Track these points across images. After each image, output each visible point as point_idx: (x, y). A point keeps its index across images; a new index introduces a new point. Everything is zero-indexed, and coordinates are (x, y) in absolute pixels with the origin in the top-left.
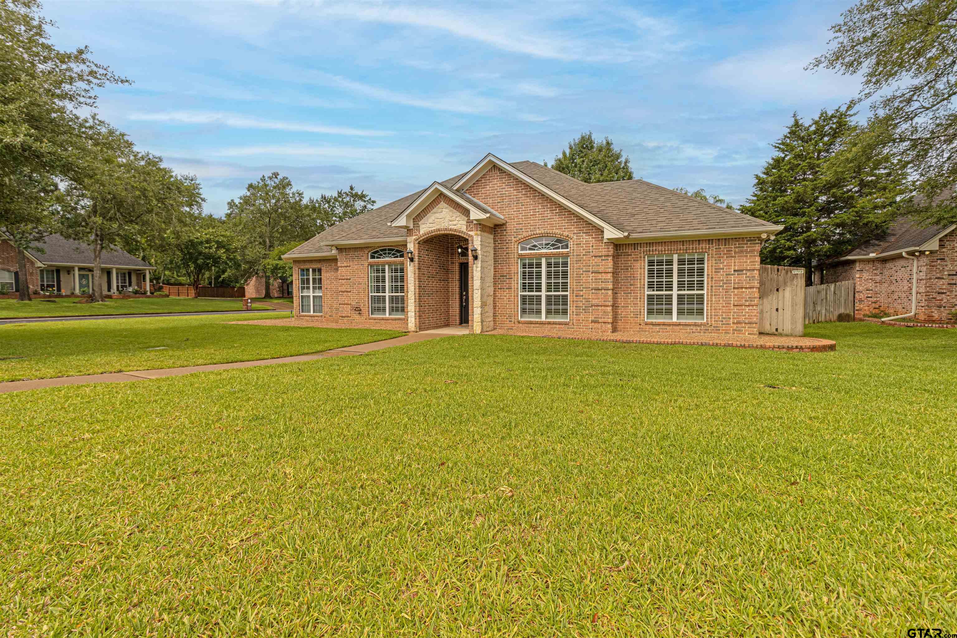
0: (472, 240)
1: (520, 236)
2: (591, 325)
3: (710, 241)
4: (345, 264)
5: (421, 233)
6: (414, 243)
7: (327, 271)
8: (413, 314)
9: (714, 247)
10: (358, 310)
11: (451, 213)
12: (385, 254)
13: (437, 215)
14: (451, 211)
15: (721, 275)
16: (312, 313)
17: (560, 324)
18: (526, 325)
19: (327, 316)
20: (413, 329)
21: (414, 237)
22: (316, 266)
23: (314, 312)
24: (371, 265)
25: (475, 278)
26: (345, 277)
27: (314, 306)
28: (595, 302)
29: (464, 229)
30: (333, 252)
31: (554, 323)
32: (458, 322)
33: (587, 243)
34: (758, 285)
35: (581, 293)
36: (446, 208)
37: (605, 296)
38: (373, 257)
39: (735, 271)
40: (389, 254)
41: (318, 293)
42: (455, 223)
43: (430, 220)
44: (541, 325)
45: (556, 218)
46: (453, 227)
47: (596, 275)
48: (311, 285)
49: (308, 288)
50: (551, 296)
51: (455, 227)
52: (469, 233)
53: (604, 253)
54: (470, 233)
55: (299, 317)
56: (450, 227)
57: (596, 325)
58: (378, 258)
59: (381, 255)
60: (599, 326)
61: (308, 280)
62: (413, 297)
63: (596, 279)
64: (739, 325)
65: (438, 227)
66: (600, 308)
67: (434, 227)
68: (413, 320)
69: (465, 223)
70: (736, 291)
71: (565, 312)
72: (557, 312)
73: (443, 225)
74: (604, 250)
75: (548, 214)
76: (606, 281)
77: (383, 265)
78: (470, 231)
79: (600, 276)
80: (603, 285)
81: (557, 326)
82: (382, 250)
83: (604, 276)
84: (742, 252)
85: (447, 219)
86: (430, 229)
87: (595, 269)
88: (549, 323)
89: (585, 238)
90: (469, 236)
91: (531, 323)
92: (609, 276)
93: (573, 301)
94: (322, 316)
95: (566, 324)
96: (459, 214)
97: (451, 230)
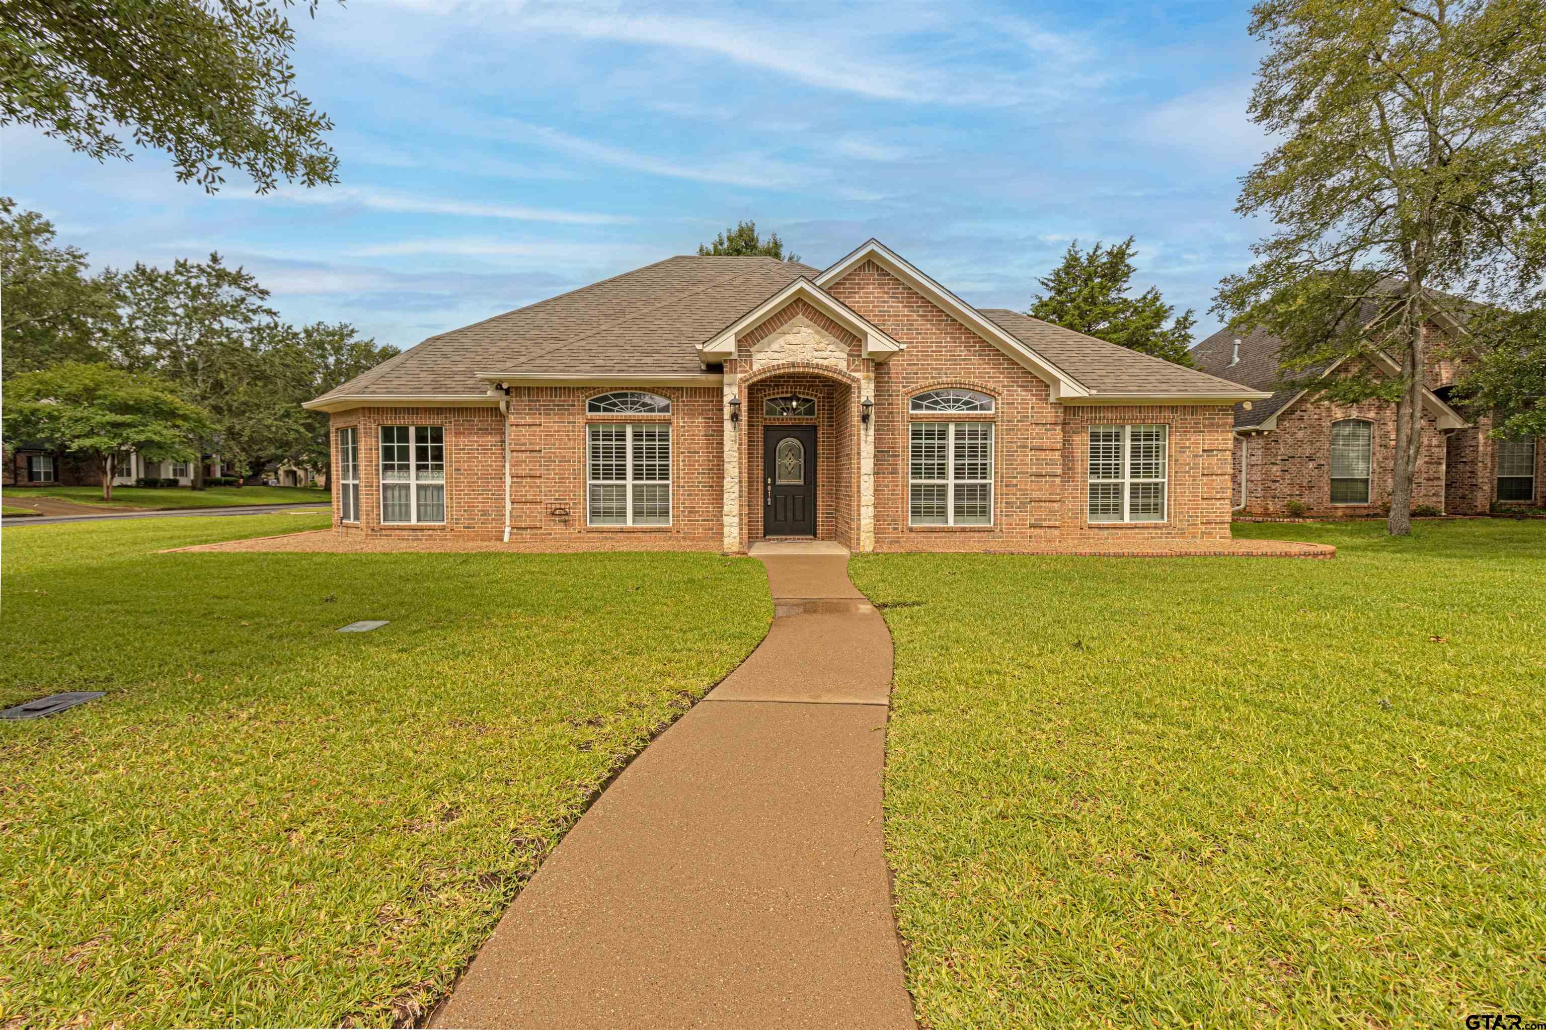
0: (859, 388)
1: (914, 386)
2: (1029, 532)
3: (1173, 408)
4: (528, 420)
5: (756, 367)
6: (740, 387)
7: (458, 434)
8: (736, 520)
9: (1178, 416)
10: (561, 514)
11: (817, 337)
12: (625, 403)
13: (789, 338)
14: (817, 332)
15: (1187, 457)
16: (414, 521)
17: (980, 531)
18: (923, 534)
20: (735, 549)
21: (740, 376)
22: (430, 422)
23: (419, 520)
24: (591, 423)
25: (863, 454)
26: (528, 447)
27: (419, 506)
28: (1036, 495)
29: (843, 365)
30: (489, 393)
31: (972, 530)
32: (761, 532)
33: (1024, 402)
34: (1231, 471)
35: (1015, 481)
36: (808, 326)
37: (1051, 486)
38: (593, 408)
39: (1204, 451)
40: (633, 403)
41: (431, 479)
42: (824, 354)
43: (775, 346)
44: (948, 535)
45: (975, 360)
46: (820, 362)
47: (1038, 453)
48: (413, 462)
49: (404, 467)
50: (963, 486)
51: (825, 363)
52: (853, 374)
53: (1049, 420)
54: (856, 375)
55: (375, 531)
56: (815, 361)
57: (1037, 532)
58: (605, 410)
59: (615, 405)
60: (1041, 532)
61: (404, 450)
62: (736, 488)
63: (1037, 460)
64: (1208, 526)
65: (790, 360)
66: (1043, 504)
67: (783, 359)
68: (736, 531)
69: (845, 356)
70: (1205, 478)
71: (984, 511)
72: (972, 511)
73: (802, 356)
74: (1049, 414)
75: (961, 351)
76: (1052, 463)
77: (621, 424)
78: (854, 371)
79: (1043, 455)
80: (1049, 469)
81: (976, 535)
82: (615, 396)
83: (1049, 455)
84: (1212, 425)
85: (808, 348)
86: (775, 363)
87: (1036, 444)
88: (963, 530)
89: (1020, 394)
90: (854, 380)
91: (932, 530)
92: (1057, 454)
93: (1002, 494)
94: (443, 529)
95: (990, 531)
96: (833, 339)
97: (817, 366)
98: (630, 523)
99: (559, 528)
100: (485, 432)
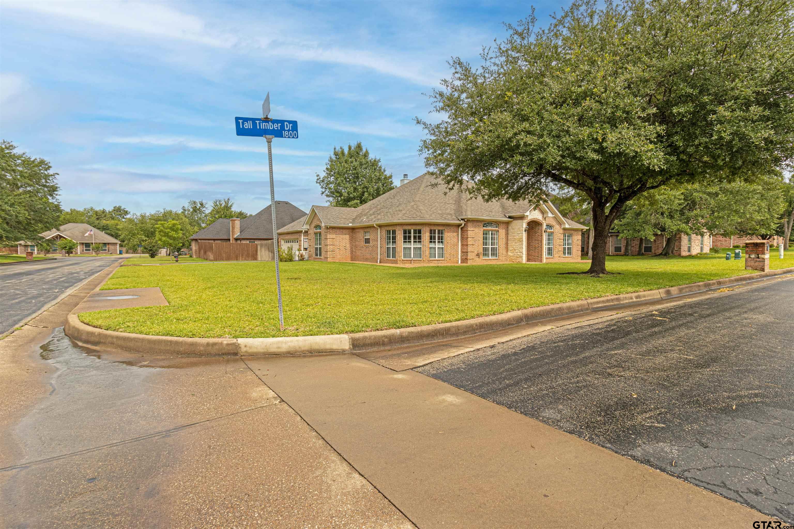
4: (472, 229)
5: (529, 219)
6: (526, 224)
7: (448, 232)
10: (478, 255)
13: (534, 212)
16: (437, 258)
19: (448, 260)
21: (526, 221)
22: (441, 228)
24: (484, 230)
26: (472, 237)
27: (438, 253)
28: (560, 250)
29: (541, 219)
33: (558, 228)
35: (556, 247)
38: (484, 226)
42: (539, 216)
43: (532, 214)
48: (437, 241)
49: (435, 242)
58: (486, 227)
59: (488, 226)
60: (560, 258)
61: (435, 237)
62: (525, 248)
64: (578, 257)
68: (525, 258)
77: (489, 231)
82: (490, 224)
85: (536, 214)
86: (532, 218)
89: (557, 226)
94: (444, 260)
95: (553, 258)
97: (538, 219)
98: (490, 258)
99: (478, 259)
100: (454, 232)
